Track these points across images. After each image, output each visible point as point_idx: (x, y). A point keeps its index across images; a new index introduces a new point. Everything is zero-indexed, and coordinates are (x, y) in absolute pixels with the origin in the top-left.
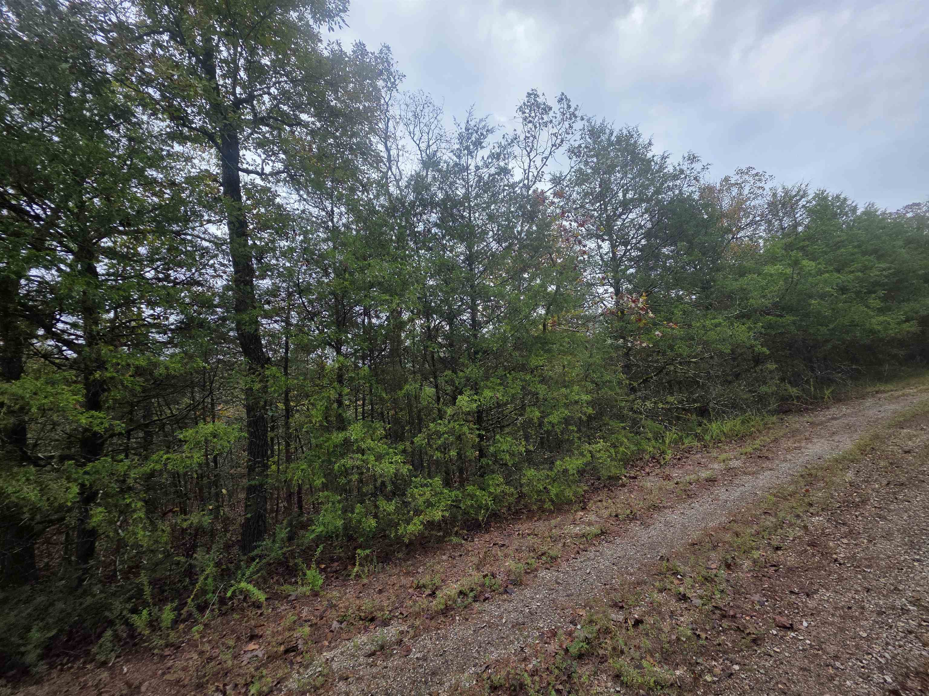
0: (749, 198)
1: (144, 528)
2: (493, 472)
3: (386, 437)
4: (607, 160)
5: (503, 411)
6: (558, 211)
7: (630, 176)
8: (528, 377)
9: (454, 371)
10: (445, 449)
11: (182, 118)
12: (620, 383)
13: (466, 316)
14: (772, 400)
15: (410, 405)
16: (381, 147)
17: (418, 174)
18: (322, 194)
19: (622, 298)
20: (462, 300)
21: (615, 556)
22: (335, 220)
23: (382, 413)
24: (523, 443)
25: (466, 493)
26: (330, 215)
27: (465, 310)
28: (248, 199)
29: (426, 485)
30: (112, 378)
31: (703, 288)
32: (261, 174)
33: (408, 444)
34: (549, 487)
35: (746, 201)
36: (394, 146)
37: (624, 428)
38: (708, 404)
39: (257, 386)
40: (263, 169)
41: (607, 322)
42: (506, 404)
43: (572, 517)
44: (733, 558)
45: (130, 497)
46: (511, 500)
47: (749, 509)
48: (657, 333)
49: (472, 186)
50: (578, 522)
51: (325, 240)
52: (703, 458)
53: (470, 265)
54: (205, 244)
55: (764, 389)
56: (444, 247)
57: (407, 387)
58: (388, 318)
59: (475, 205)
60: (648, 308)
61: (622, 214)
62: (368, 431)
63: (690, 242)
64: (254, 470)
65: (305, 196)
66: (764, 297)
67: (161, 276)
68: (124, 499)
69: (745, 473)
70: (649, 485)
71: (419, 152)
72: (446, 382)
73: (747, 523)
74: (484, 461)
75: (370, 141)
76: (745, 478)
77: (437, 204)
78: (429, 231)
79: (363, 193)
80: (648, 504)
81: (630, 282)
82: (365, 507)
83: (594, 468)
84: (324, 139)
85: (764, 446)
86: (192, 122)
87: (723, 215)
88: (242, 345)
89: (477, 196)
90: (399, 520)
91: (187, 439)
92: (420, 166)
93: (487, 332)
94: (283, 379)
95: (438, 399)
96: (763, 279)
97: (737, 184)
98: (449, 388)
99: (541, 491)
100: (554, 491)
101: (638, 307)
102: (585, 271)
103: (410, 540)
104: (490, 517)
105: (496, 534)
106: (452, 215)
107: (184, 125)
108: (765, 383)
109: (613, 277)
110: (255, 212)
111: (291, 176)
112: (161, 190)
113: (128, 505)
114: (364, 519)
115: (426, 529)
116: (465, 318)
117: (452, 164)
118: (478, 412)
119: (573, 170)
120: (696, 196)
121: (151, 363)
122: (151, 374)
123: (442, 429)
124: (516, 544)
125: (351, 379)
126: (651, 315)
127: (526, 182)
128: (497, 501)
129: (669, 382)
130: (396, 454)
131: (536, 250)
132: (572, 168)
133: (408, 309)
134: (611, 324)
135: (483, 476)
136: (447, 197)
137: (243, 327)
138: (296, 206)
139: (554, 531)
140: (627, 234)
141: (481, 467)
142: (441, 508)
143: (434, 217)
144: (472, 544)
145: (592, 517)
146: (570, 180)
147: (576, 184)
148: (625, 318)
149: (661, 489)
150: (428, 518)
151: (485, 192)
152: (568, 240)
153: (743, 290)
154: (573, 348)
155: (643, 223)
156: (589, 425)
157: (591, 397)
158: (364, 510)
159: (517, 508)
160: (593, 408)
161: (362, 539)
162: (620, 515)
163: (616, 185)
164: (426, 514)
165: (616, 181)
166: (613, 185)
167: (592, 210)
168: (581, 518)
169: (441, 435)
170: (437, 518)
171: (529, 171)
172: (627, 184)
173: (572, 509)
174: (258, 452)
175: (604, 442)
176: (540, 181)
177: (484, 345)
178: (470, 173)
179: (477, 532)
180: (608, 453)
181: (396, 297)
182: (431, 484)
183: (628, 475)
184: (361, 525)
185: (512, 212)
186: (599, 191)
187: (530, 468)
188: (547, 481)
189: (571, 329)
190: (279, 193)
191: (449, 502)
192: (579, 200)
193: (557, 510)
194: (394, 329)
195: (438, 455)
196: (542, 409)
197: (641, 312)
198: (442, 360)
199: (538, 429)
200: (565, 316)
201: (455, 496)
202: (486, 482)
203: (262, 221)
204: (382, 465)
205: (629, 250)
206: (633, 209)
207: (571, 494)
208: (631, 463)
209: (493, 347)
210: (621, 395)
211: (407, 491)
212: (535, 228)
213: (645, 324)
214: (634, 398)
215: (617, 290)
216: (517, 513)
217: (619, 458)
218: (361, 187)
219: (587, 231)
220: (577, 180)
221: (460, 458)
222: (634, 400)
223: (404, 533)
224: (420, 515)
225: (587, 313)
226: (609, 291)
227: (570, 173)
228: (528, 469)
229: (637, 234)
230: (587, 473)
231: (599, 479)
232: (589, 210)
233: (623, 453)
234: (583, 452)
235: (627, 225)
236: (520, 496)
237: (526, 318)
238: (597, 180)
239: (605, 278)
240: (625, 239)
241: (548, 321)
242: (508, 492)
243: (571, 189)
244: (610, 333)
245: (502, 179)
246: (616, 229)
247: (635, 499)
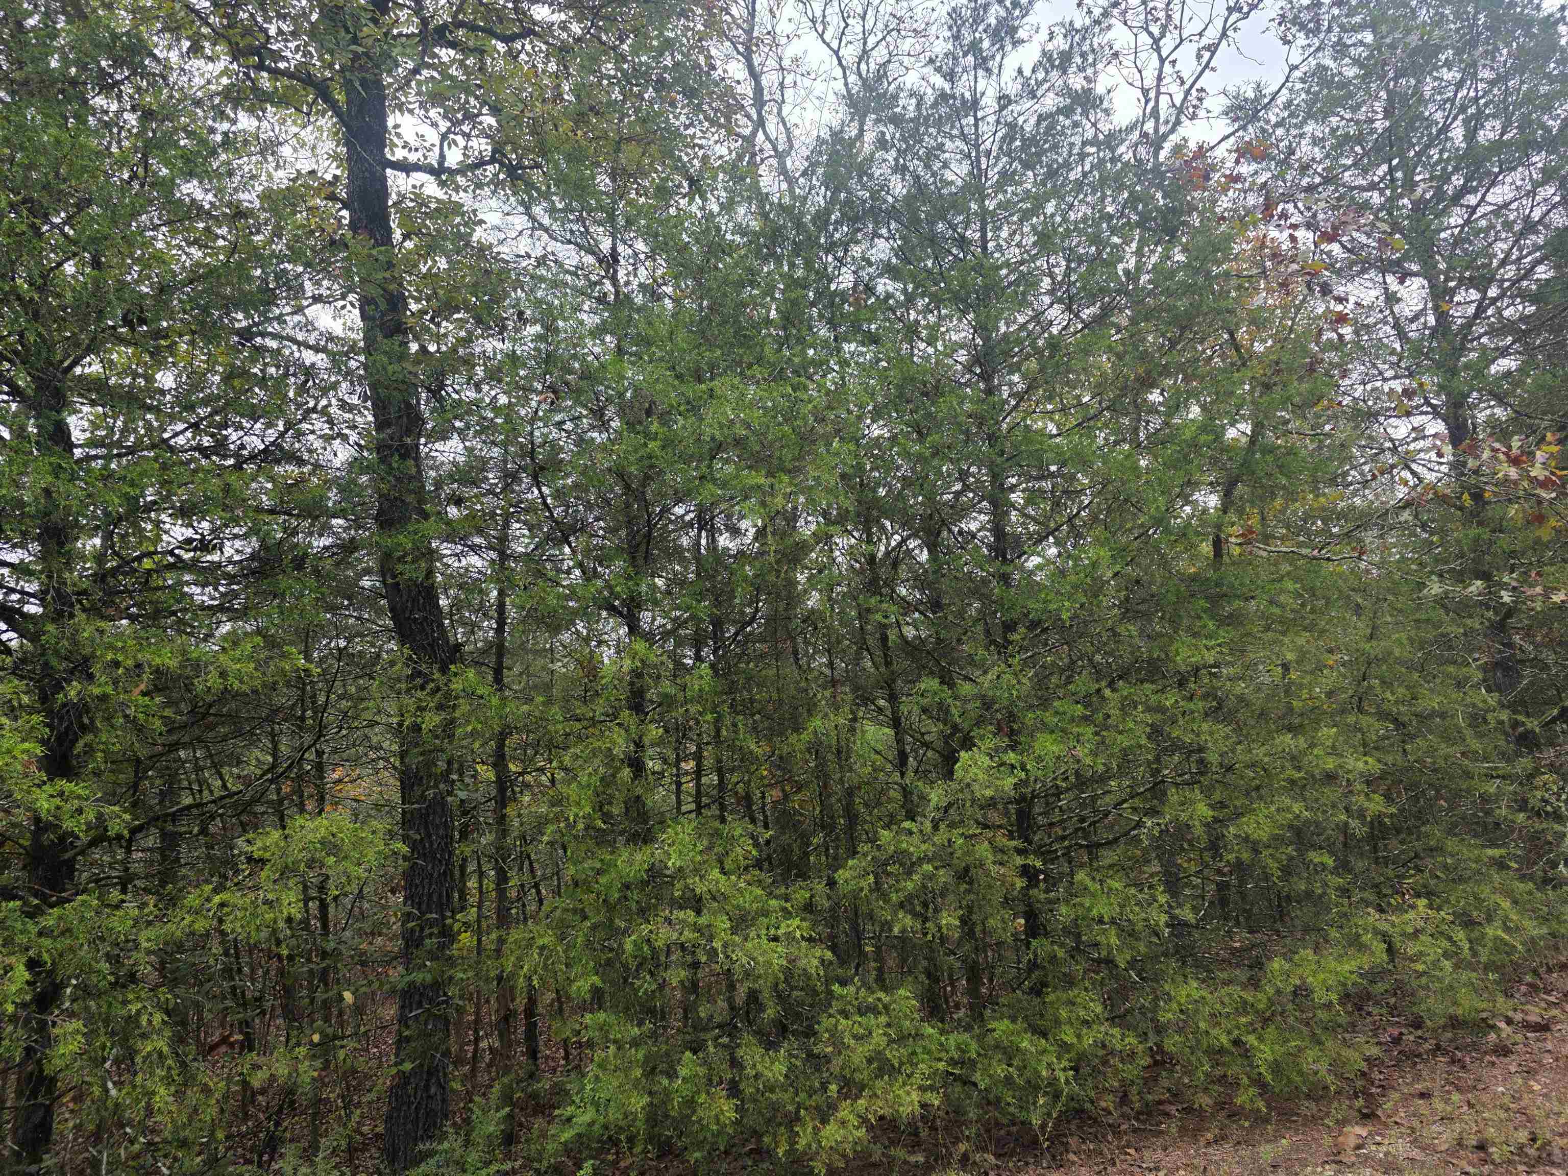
1: (168, 1080)
2: (1070, 982)
3: (758, 864)
4: (1408, 31)
5: (1094, 799)
6: (1252, 200)
7: (1486, 74)
8: (1170, 699)
9: (947, 680)
10: (925, 905)
11: (256, 51)
12: (1477, 719)
13: (976, 523)
15: (822, 773)
16: (736, 70)
17: (836, 135)
19: (1474, 449)
20: (963, 476)
22: (621, 274)
23: (747, 799)
24: (1162, 899)
25: (989, 1040)
26: (609, 266)
27: (973, 505)
28: (406, 237)
29: (872, 1010)
30: (104, 698)
32: (438, 171)
33: (820, 887)
34: (1251, 1040)
36: (772, 63)
37: (1501, 865)
39: (431, 720)
40: (442, 157)
41: (1424, 526)
42: (1102, 779)
43: (1327, 1141)
45: (138, 998)
46: (1131, 1071)
49: (988, 153)
50: (1349, 1157)
51: (598, 332)
53: (986, 377)
54: (309, 357)
56: (912, 331)
57: (816, 722)
58: (760, 534)
59: (999, 206)
60: (1565, 481)
61: (1464, 190)
62: (710, 848)
64: (419, 944)
65: (546, 221)
67: (207, 441)
68: (125, 1003)
71: (838, 72)
72: (924, 710)
74: (1041, 947)
75: (709, 57)
77: (892, 213)
78: (870, 289)
79: (692, 200)
81: (1501, 400)
82: (705, 1062)
83: (1399, 989)
84: (592, 65)
86: (277, 56)
88: (393, 611)
89: (1006, 177)
90: (799, 1106)
91: (267, 855)
92: (843, 109)
93: (1039, 567)
94: (493, 700)
95: (903, 757)
98: (933, 730)
99: (1222, 1051)
100: (1265, 1053)
101: (1533, 480)
102: (1344, 374)
104: (1064, 1118)
105: (1084, 1172)
106: (933, 240)
107: (260, 67)
109: (1441, 387)
110: (424, 269)
111: (511, 170)
112: (207, 229)
113: (132, 1020)
114: (703, 1097)
115: (875, 1140)
116: (974, 526)
117: (930, 98)
118: (1021, 800)
119: (1297, 74)
121: (186, 660)
122: (188, 688)
123: (915, 847)
125: (667, 702)
127: (1149, 127)
128: (1085, 1071)
130: (787, 914)
131: (1184, 323)
132: (1294, 68)
133: (814, 507)
134: (1442, 532)
135: (1039, 994)
136: (919, 190)
137: (400, 567)
138: (523, 246)
140: (1486, 252)
141: (1033, 966)
142: (918, 1079)
143: (882, 250)
145: (1400, 1147)
146: (1288, 105)
147: (1309, 116)
148: (1489, 512)
150: (881, 1108)
151: (1027, 166)
152: (1284, 285)
154: (1313, 611)
155: (1536, 215)
156: (1375, 849)
157: (1379, 761)
158: (702, 1071)
159: (1150, 1097)
160: (1388, 798)
161: (697, 1155)
162: (1494, 1144)
163: (1441, 107)
164: (875, 1095)
165: (1440, 93)
166: (1432, 107)
167: (1362, 189)
168: (1358, 1147)
169: (913, 864)
170: (905, 1111)
171: (1158, 93)
172: (1477, 99)
173: (1328, 1114)
174: (430, 896)
175: (1430, 906)
176: (1194, 117)
177: (1031, 605)
178: (983, 118)
179: (1027, 1164)
180: (1445, 944)
181: (786, 479)
182: (886, 1007)
183: (1518, 1017)
184: (694, 1112)
185: (1110, 217)
186: (1386, 130)
187: (1185, 977)
188: (1243, 1020)
189: (1304, 551)
190: (480, 216)
191: (941, 1065)
192: (1320, 163)
193: (1279, 1114)
194: (778, 562)
195: (905, 922)
196: (1217, 796)
197: (1544, 494)
198: (911, 648)
199: (1207, 856)
200: (1283, 511)
201: (958, 1047)
202: (1051, 1011)
203: (441, 292)
204: (749, 945)
205: (1494, 301)
206: (1500, 173)
207: (1323, 1067)
208: (1529, 978)
209: (1059, 609)
210: (1486, 759)
211: (819, 1023)
212: (1180, 257)
213: (1558, 531)
214: (1530, 766)
215: (1458, 428)
216: (1149, 1114)
217: (1483, 959)
218: (685, 184)
219: (1349, 251)
220: (1310, 104)
221: (971, 934)
222: (1531, 776)
223: (814, 1146)
224: (858, 1097)
225: (1358, 501)
226: (1430, 431)
227: (1289, 85)
228: (1181, 979)
229: (1521, 250)
230: (1377, 1003)
231: (1417, 1024)
232: (1355, 188)
233: (1499, 945)
234: (1358, 936)
235: (1483, 223)
236: (1156, 1063)
237: (1159, 522)
238: (1377, 98)
239: (1414, 393)
240: (1479, 268)
241: (1230, 530)
242: (1118, 1047)
243: (1294, 132)
244: (1437, 561)
245: (1076, 125)
246: (1445, 240)
247: (1545, 1096)
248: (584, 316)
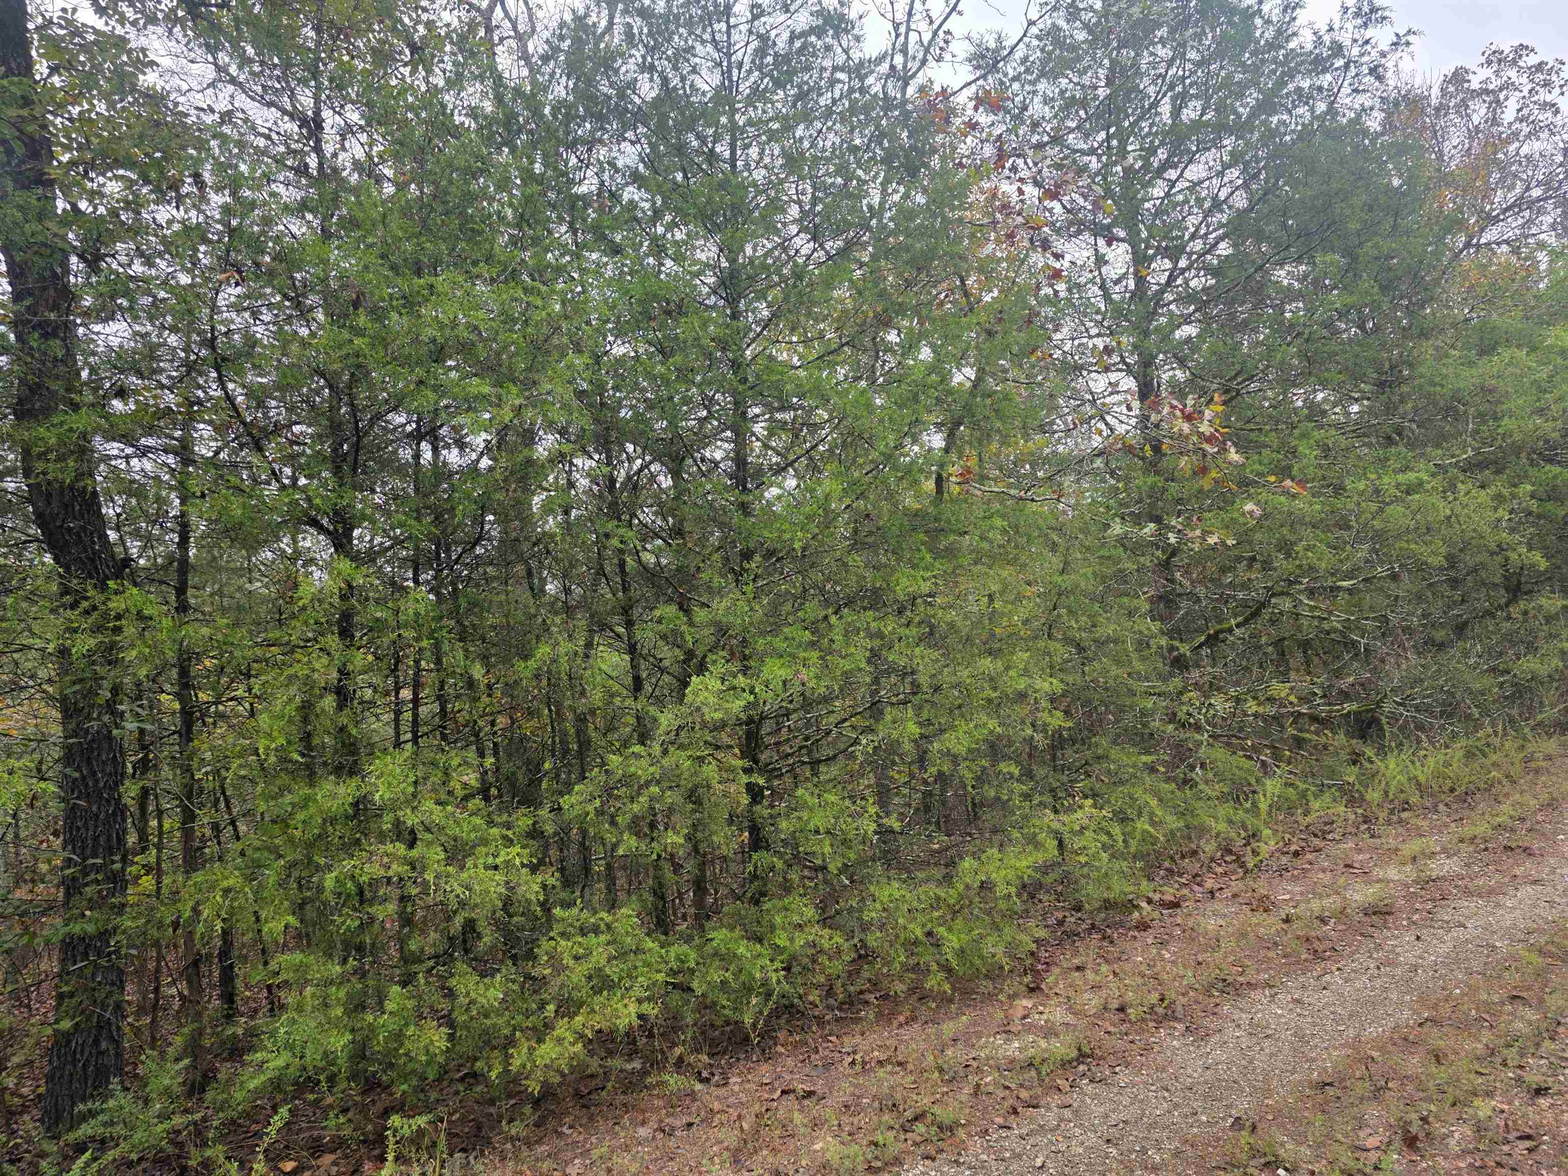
0: (1516, 134)
2: (787, 888)
3: (481, 793)
5: (818, 719)
6: (988, 151)
7: (1193, 55)
8: (889, 626)
9: (684, 607)
10: (652, 826)
12: (1142, 644)
13: (718, 452)
14: (1550, 695)
15: (553, 701)
17: (582, 21)
18: (287, 66)
19: (1156, 406)
21: (1114, 1118)
22: (328, 148)
24: (872, 810)
25: (709, 949)
26: (311, 132)
27: (715, 435)
28: (54, 70)
29: (594, 930)
31: (1381, 384)
33: (544, 812)
34: (942, 930)
35: (1508, 142)
37: (1152, 769)
38: (1378, 704)
39: (86, 644)
41: (1112, 473)
42: (826, 700)
43: (1000, 1015)
44: (1424, 1119)
46: (836, 967)
47: (1473, 990)
48: (1249, 507)
49: (740, 65)
50: (1016, 1027)
51: (296, 209)
52: (1360, 851)
53: (732, 301)
55: (1529, 665)
56: (659, 248)
57: (543, 651)
59: (750, 123)
60: (1226, 438)
61: (1167, 165)
62: (427, 776)
63: (1350, 253)
64: (80, 892)
65: (234, 70)
66: (1541, 412)
69: (1468, 893)
70: (1211, 924)
72: (661, 637)
73: (1465, 1027)
74: (762, 858)
76: (1469, 905)
77: (641, 116)
78: (614, 196)
79: (415, 71)
80: (1206, 975)
81: (1182, 363)
82: (414, 995)
83: (1065, 878)
85: (1522, 820)
87: (1446, 179)
88: (41, 519)
89: (757, 94)
90: (514, 1029)
93: (779, 498)
94: (167, 622)
95: (638, 683)
96: (1540, 362)
97: (1487, 92)
98: (668, 654)
99: (916, 943)
100: (952, 941)
101: (1201, 435)
102: (1057, 329)
103: (545, 1084)
104: (776, 1013)
105: (790, 1062)
106: (680, 149)
108: (1532, 648)
109: (1135, 347)
110: (75, 111)
114: (410, 1031)
115: (591, 1053)
116: (718, 455)
118: (750, 721)
119: (1034, 30)
120: (1374, 123)
123: (642, 769)
124: (844, 1091)
125: (377, 627)
126: (1234, 456)
127: (898, 60)
128: (796, 969)
129: (1278, 643)
130: (509, 843)
131: (921, 264)
132: (1031, 23)
133: (550, 425)
134: (1127, 479)
135: (757, 903)
136: (668, 95)
137: (39, 466)
138: (205, 99)
139: (949, 1052)
140: (1180, 224)
141: (754, 877)
142: (637, 992)
143: (629, 155)
144: (722, 1092)
145: (1058, 1014)
146: (1025, 60)
147: (1043, 74)
148: (1164, 464)
149: (1243, 935)
150: (596, 1021)
151: (779, 84)
152: (1012, 236)
153: (1485, 390)
154: (1016, 547)
155: (1222, 195)
156: (1054, 758)
157: (1062, 681)
158: (410, 1004)
159: (852, 988)
160: (1067, 713)
161: (404, 1087)
162: (1131, 1006)
163: (1154, 82)
164: (593, 1011)
165: (1154, 68)
166: (1146, 80)
167: (1083, 153)
168: (1025, 1017)
169: (641, 787)
170: (622, 1024)
171: (908, 29)
172: (1184, 78)
173: (1001, 990)
174: (96, 839)
175: (1095, 806)
176: (939, 59)
177: (766, 534)
178: (735, 26)
179: (738, 1059)
180: (1104, 838)
181: (514, 390)
182: (609, 927)
183: (1156, 897)
184: (402, 1045)
185: (856, 149)
186: (1106, 98)
187: (889, 878)
188: (936, 914)
189: (1013, 492)
190: (152, 56)
191: (660, 977)
192: (1049, 122)
193: (961, 994)
194: (505, 480)
195: (630, 843)
196: (925, 715)
197: (1206, 447)
198: (651, 575)
199: (915, 769)
200: (998, 455)
201: (678, 958)
202: (768, 918)
203: (95, 141)
204: (465, 875)
205: (1183, 271)
206: (1198, 151)
207: (1000, 950)
208: (1167, 864)
209: (792, 539)
210: (1147, 679)
211: (539, 946)
212: (920, 199)
213: (1216, 481)
214: (1180, 685)
215: (1146, 385)
216: (851, 1004)
217: (1133, 849)
218: (407, 52)
219: (1069, 211)
220: (1044, 62)
221: (696, 849)
222: (1181, 693)
223: (529, 1065)
224: (576, 1014)
225: (1061, 448)
226: (1123, 386)
227: (1026, 40)
228: (885, 880)
229: (1208, 226)
230: (1048, 891)
231: (1078, 908)
232: (1077, 151)
233: (1146, 837)
234: (1035, 835)
235: (1180, 198)
236: (860, 956)
237: (888, 458)
238: (1101, 65)
239: (1113, 350)
240: (1173, 239)
241: (951, 470)
242: (827, 946)
243: (1028, 88)
244: (1121, 505)
245: (828, 48)
246: (1148, 210)
247: (1173, 962)
248: (281, 189)
